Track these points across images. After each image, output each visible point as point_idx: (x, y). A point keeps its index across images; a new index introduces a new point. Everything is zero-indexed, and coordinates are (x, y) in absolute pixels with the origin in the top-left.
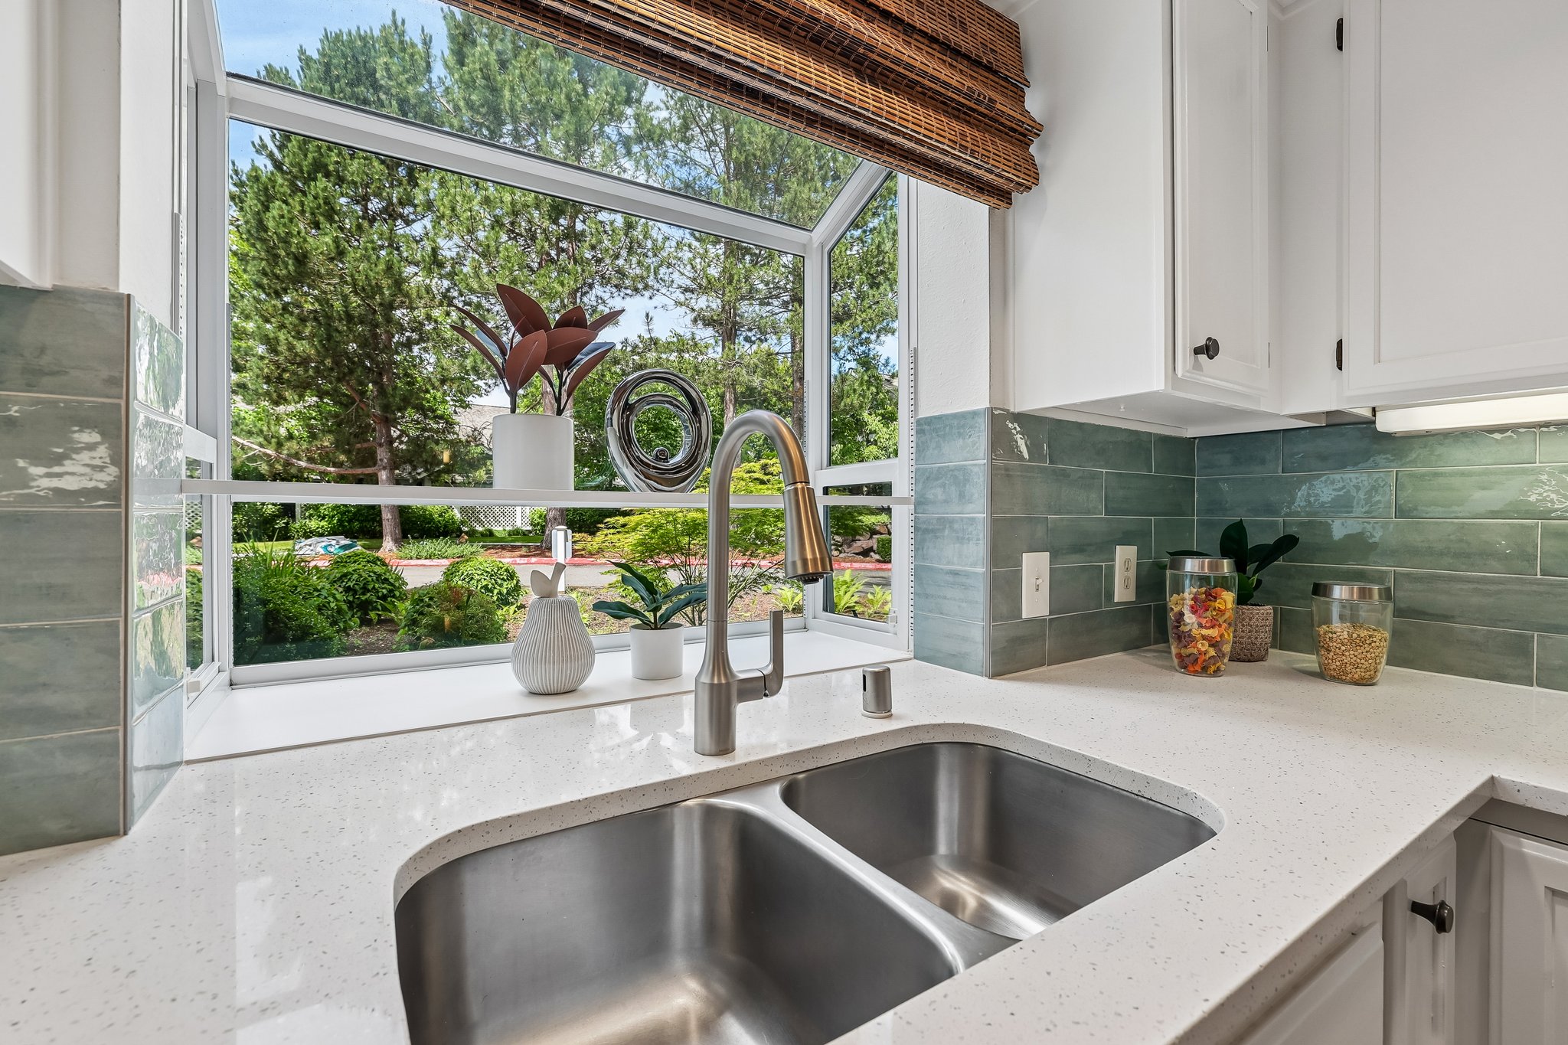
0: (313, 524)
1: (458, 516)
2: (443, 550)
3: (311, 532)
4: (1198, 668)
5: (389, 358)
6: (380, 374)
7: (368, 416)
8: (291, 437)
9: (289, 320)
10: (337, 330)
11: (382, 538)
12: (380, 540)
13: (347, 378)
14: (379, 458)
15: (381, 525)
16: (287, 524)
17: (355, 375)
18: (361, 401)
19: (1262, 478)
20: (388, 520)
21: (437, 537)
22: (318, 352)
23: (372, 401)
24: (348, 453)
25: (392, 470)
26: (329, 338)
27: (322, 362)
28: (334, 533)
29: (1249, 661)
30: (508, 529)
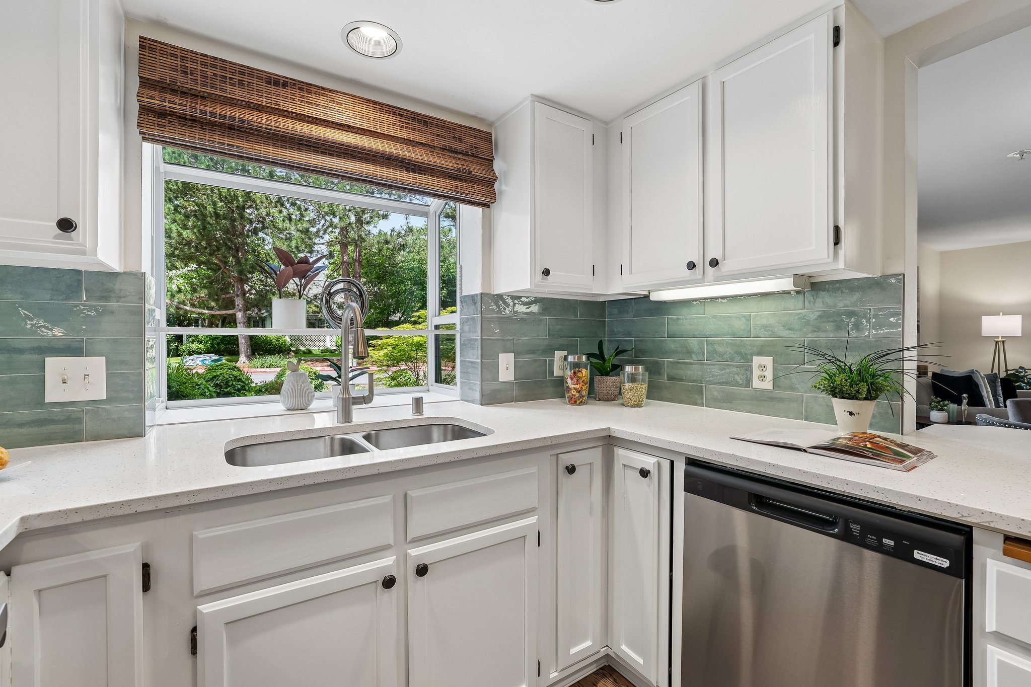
0: (194, 346)
1: (288, 340)
2: (278, 362)
3: (193, 351)
4: (572, 402)
5: (243, 241)
6: (237, 251)
7: (230, 277)
8: (180, 291)
9: (179, 217)
10: (209, 223)
11: (239, 355)
12: (237, 357)
13: (216, 253)
14: (236, 304)
15: (238, 347)
16: (177, 346)
17: (221, 251)
18: (225, 268)
19: (627, 320)
20: (242, 343)
21: (274, 354)
22: (197, 237)
23: (232, 267)
24: (216, 301)
25: (245, 312)
26: (204, 228)
27: (200, 243)
28: (208, 352)
29: (608, 401)
30: (321, 348)
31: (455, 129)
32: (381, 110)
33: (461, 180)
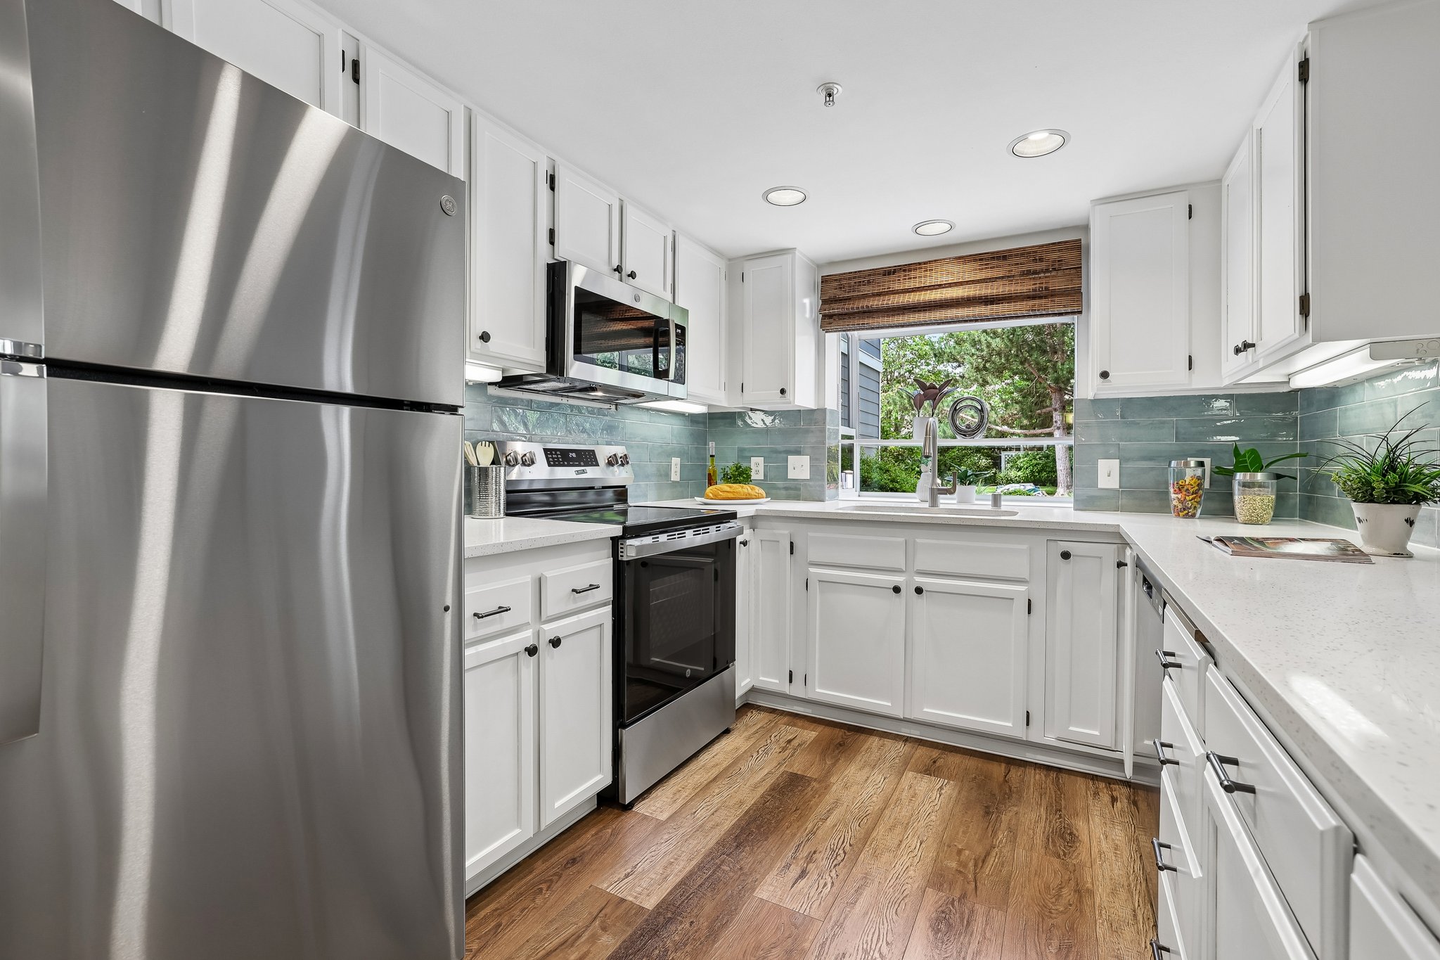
0: (1013, 474)
3: (1011, 480)
6: (1054, 355)
7: (1044, 388)
11: (1059, 485)
12: (1055, 487)
14: (1054, 420)
17: (1035, 358)
18: (1038, 376)
23: (1047, 375)
24: (1031, 418)
28: (1027, 481)
31: (1036, 252)
32: (965, 263)
33: (1040, 297)
